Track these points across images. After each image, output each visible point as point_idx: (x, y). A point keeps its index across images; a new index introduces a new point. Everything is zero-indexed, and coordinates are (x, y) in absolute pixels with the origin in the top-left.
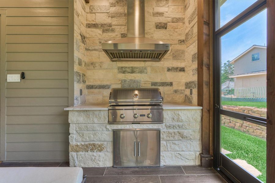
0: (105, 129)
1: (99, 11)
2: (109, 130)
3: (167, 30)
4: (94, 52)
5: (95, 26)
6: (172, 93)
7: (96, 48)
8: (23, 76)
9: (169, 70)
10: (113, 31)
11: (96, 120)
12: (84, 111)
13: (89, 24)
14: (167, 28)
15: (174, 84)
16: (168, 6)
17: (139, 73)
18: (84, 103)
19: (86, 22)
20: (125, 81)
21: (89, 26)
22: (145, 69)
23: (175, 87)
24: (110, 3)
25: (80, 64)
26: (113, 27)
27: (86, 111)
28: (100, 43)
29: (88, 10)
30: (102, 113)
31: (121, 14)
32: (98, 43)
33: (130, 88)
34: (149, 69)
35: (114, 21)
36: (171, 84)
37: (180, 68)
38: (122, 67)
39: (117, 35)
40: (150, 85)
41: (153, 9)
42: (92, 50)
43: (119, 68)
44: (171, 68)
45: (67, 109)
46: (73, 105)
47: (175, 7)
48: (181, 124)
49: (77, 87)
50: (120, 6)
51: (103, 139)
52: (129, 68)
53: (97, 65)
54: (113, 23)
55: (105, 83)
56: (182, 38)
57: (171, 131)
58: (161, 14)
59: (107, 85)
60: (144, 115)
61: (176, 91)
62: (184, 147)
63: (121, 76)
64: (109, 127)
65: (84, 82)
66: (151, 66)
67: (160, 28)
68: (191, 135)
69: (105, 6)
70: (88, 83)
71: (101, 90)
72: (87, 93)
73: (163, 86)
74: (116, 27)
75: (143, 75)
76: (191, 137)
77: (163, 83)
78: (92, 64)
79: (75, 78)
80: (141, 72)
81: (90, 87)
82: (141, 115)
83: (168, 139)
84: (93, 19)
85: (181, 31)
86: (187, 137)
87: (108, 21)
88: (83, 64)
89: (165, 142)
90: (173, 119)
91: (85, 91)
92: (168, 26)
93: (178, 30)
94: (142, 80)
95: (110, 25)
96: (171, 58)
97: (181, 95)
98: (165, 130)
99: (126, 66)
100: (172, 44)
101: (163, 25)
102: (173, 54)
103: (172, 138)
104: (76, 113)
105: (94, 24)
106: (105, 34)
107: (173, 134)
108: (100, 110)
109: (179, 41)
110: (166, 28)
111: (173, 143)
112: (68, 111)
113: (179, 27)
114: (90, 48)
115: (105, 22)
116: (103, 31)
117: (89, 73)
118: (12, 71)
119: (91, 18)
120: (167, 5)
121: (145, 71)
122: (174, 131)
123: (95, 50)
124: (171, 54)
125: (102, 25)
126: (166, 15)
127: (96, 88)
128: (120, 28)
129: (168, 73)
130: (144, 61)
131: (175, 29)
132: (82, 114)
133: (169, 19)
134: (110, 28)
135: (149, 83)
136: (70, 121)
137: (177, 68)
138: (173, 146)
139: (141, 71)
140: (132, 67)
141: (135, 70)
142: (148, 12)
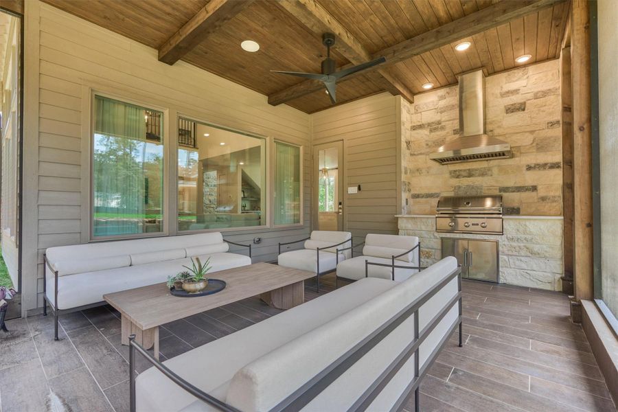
0: (432, 237)
1: (426, 109)
2: (437, 238)
3: (526, 111)
4: (420, 156)
5: (421, 127)
6: (536, 201)
7: (423, 151)
8: (359, 189)
9: (529, 168)
10: (443, 128)
11: (423, 228)
12: (412, 218)
13: (414, 126)
14: (526, 109)
15: (539, 187)
16: (527, 78)
17: (479, 176)
18: (409, 213)
19: (410, 125)
20: (459, 187)
21: (414, 128)
22: (489, 170)
23: (542, 192)
24: (438, 96)
25: (406, 173)
26: (443, 124)
27: (414, 218)
28: (427, 145)
29: (413, 111)
30: (430, 221)
31: (453, 106)
32: (425, 146)
33: (466, 195)
34: (495, 171)
35: (444, 117)
36: (534, 188)
37: (551, 163)
38: (455, 171)
39: (448, 133)
40: (498, 191)
41: (502, 87)
42: (418, 155)
43: (450, 173)
44: (533, 166)
45: (397, 216)
46: (401, 213)
47: (541, 75)
48: (529, 237)
49: (404, 196)
50: (453, 96)
51: (430, 247)
52: (465, 170)
53: (423, 171)
54: (443, 119)
55: (433, 191)
56: (554, 119)
57: (515, 244)
58: (516, 91)
59: (436, 194)
60: (477, 225)
61: (543, 199)
62: (535, 266)
63: (455, 182)
64: (436, 234)
65: (409, 190)
66: (499, 166)
67: (512, 112)
68: (546, 251)
69: (433, 102)
70: (413, 192)
71: (428, 199)
72: (412, 203)
73: (518, 191)
74: (447, 123)
75: (486, 178)
76: (547, 255)
77: (520, 187)
78: (418, 170)
79: (403, 188)
80: (483, 175)
81: (416, 196)
82: (473, 225)
83: (510, 253)
84: (419, 120)
85: (553, 108)
86: (539, 254)
87: (437, 117)
88: (409, 172)
89: (505, 257)
90: (518, 230)
91: (411, 201)
92: (527, 105)
93: (546, 107)
94: (484, 185)
95: (439, 123)
96: (534, 150)
97: (554, 204)
98: (506, 243)
99: (460, 169)
100: (535, 131)
101: (518, 106)
102: (537, 144)
103: (515, 253)
104: (405, 220)
105: (420, 125)
106: (433, 133)
107: (517, 249)
108: (428, 218)
109: (548, 123)
110: (524, 110)
111: (518, 260)
112: (398, 218)
113: (547, 103)
114: (415, 153)
115: (433, 120)
116: (431, 131)
117: (414, 181)
118: (351, 185)
119: (417, 119)
120: (525, 77)
121: (490, 172)
122: (519, 244)
123: (421, 154)
124: (534, 144)
125: (429, 125)
126: (523, 90)
127: (423, 197)
128: (453, 124)
129: (529, 172)
130: (487, 160)
131: (542, 106)
132: (410, 221)
133: (530, 96)
134: (440, 126)
135: (496, 189)
136: (399, 228)
137: (546, 164)
138: (518, 263)
139: (483, 173)
140: (469, 170)
141: (473, 173)
142: (493, 94)
